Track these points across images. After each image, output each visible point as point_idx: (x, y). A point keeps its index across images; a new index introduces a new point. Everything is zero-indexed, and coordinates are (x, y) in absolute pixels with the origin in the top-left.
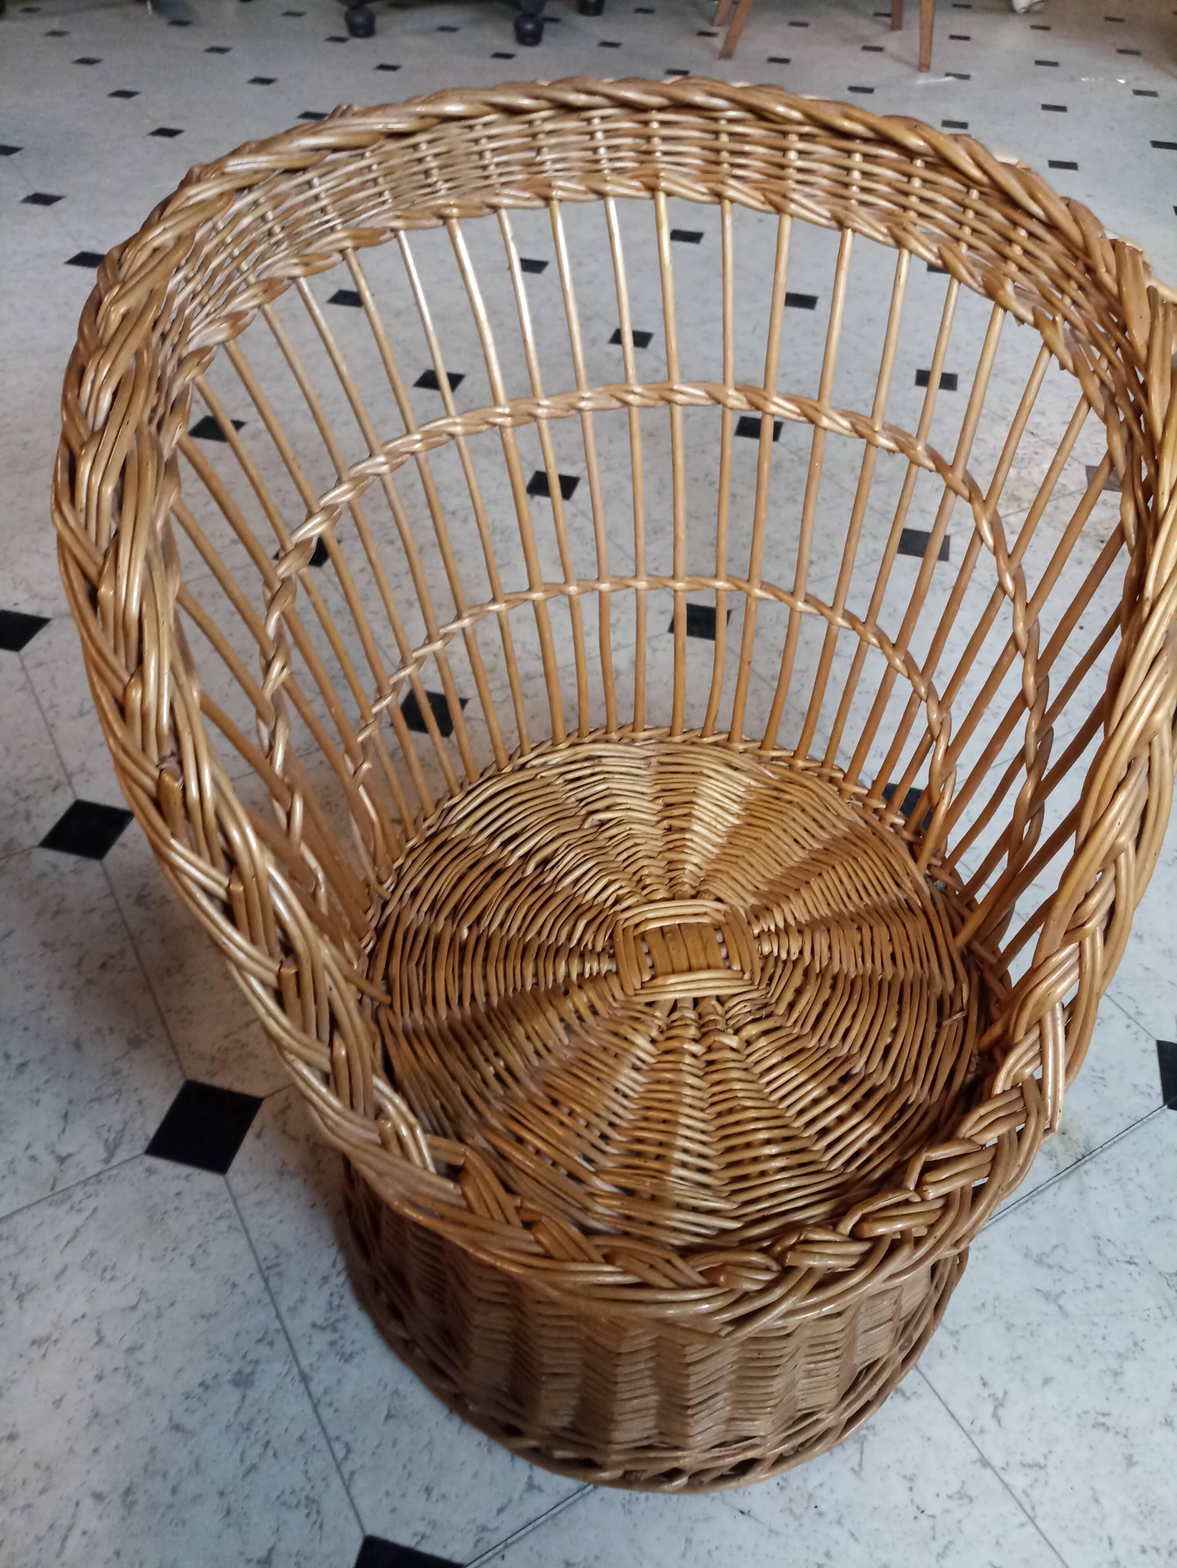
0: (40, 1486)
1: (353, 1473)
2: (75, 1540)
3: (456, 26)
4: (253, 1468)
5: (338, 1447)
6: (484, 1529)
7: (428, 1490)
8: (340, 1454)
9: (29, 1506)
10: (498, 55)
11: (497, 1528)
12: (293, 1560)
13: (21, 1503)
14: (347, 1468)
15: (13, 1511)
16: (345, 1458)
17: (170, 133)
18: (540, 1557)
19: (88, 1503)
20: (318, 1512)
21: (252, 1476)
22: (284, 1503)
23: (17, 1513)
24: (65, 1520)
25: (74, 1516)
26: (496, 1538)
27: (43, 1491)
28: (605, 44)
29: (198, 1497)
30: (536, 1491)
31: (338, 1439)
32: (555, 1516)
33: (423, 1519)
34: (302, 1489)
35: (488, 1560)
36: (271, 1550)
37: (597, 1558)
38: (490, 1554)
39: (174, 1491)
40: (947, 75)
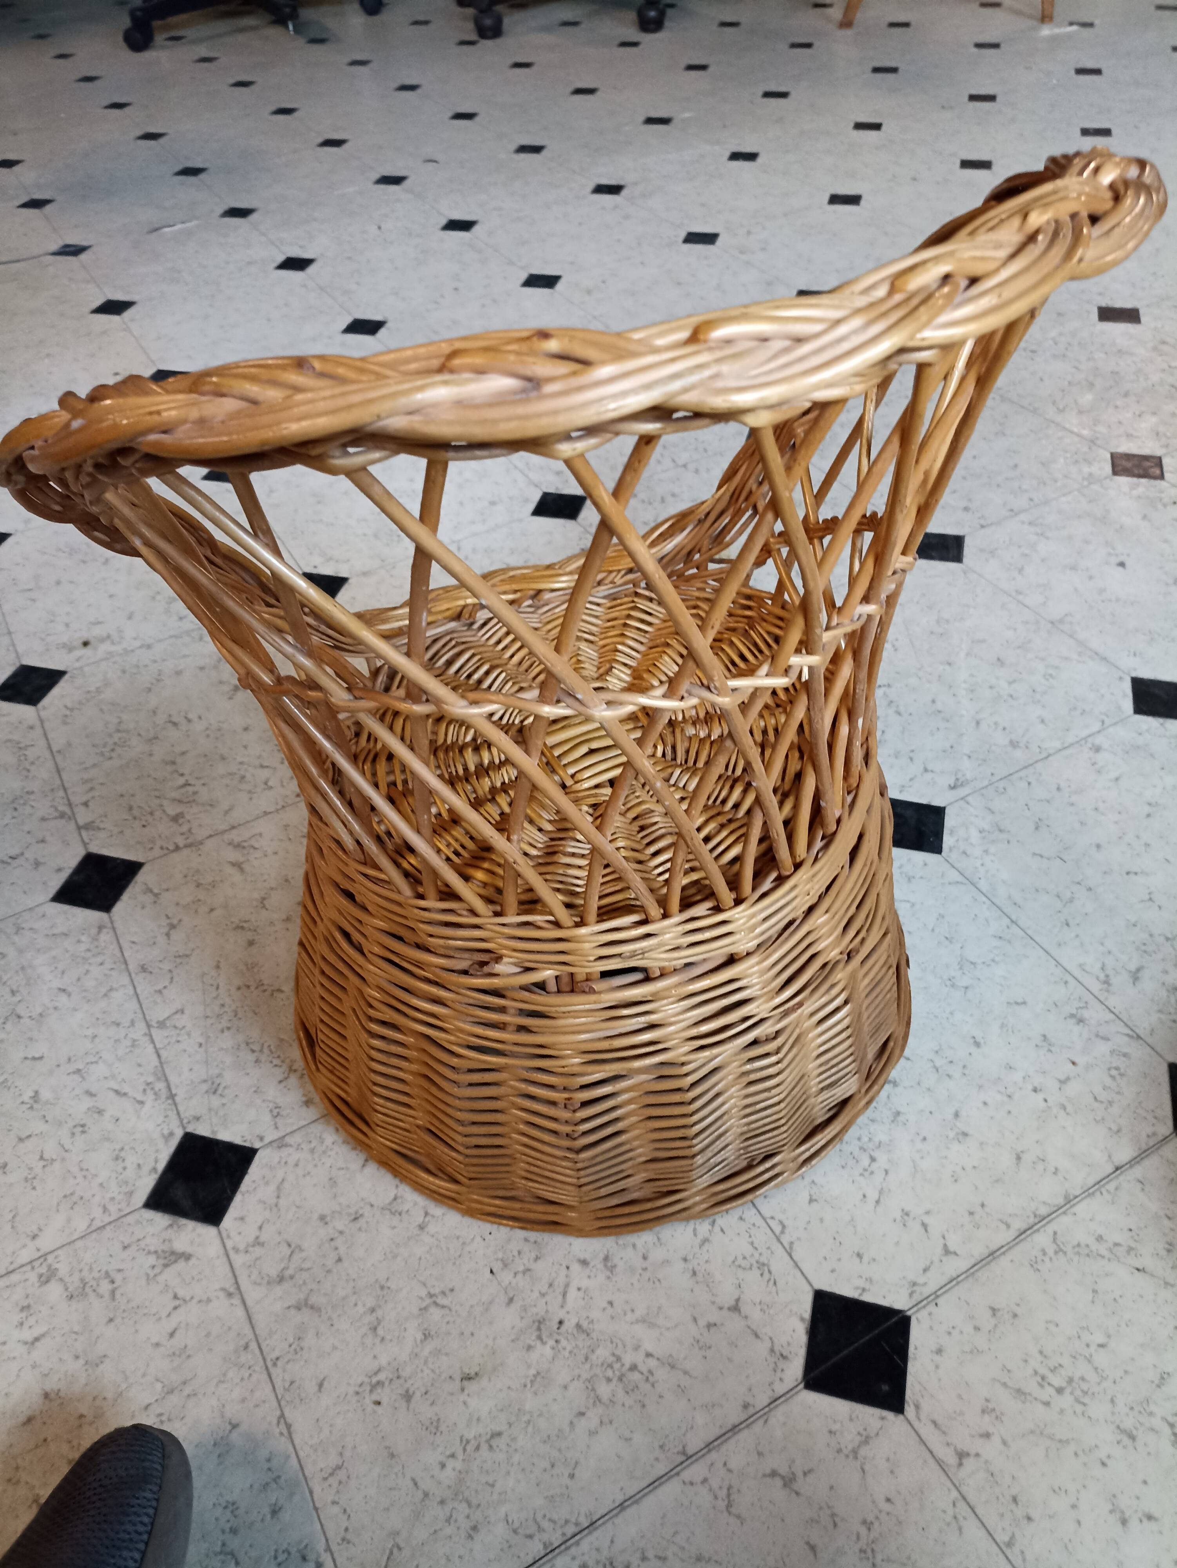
0: (533, 1255)
1: (792, 1243)
2: (572, 1293)
3: (577, 20)
4: (705, 1241)
5: (773, 1223)
6: (914, 1284)
7: (859, 1256)
8: (777, 1229)
9: (527, 1270)
10: (624, 44)
11: (925, 1284)
12: (758, 1307)
13: (521, 1268)
14: (785, 1240)
15: (515, 1274)
16: (782, 1232)
17: (337, 143)
18: (968, 1304)
19: (576, 1267)
20: (770, 1272)
21: (707, 1246)
22: (740, 1266)
23: (520, 1276)
24: (561, 1280)
25: (567, 1276)
26: (927, 1291)
27: (537, 1259)
28: (724, 24)
29: (666, 1262)
30: (953, 1256)
31: (772, 1218)
32: (973, 1274)
33: (861, 1277)
34: (752, 1255)
35: (924, 1307)
36: (738, 1300)
37: (1018, 1305)
38: (925, 1302)
39: (645, 1258)
40: (1071, 24)
